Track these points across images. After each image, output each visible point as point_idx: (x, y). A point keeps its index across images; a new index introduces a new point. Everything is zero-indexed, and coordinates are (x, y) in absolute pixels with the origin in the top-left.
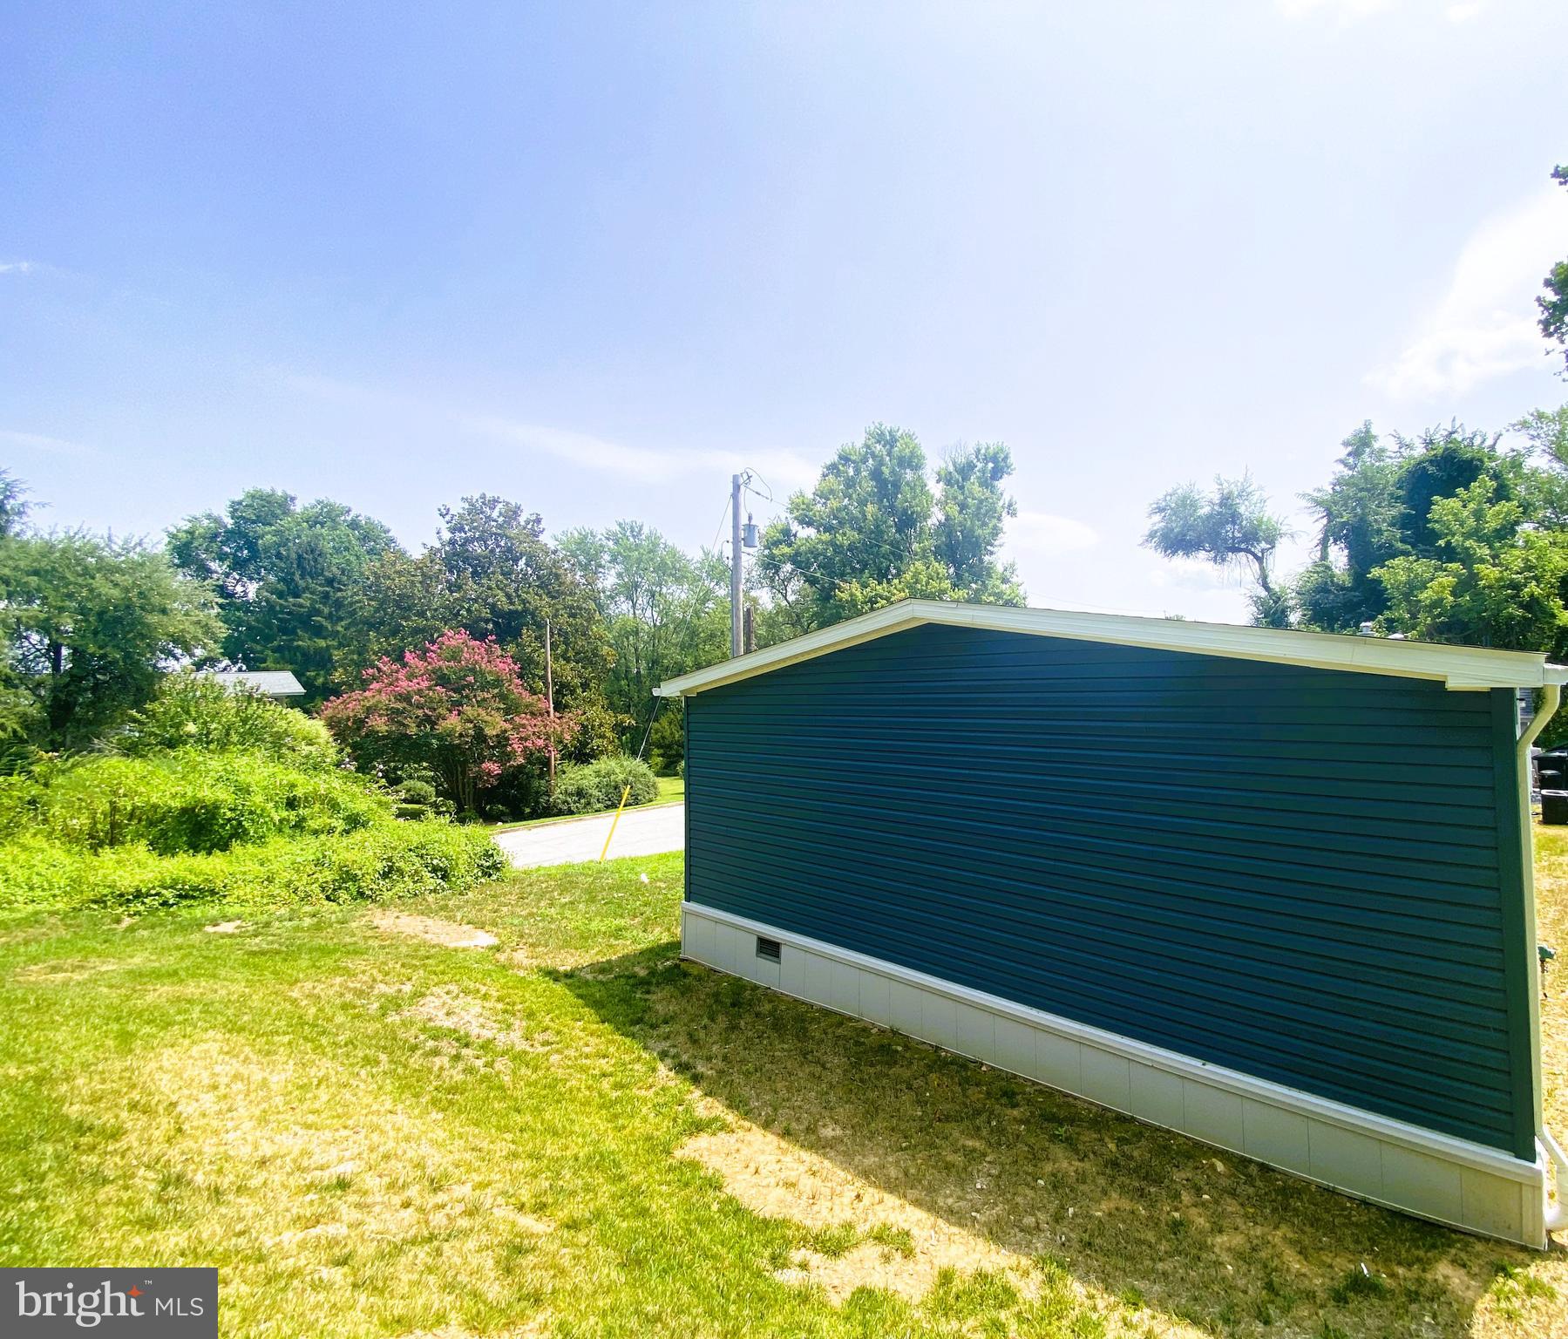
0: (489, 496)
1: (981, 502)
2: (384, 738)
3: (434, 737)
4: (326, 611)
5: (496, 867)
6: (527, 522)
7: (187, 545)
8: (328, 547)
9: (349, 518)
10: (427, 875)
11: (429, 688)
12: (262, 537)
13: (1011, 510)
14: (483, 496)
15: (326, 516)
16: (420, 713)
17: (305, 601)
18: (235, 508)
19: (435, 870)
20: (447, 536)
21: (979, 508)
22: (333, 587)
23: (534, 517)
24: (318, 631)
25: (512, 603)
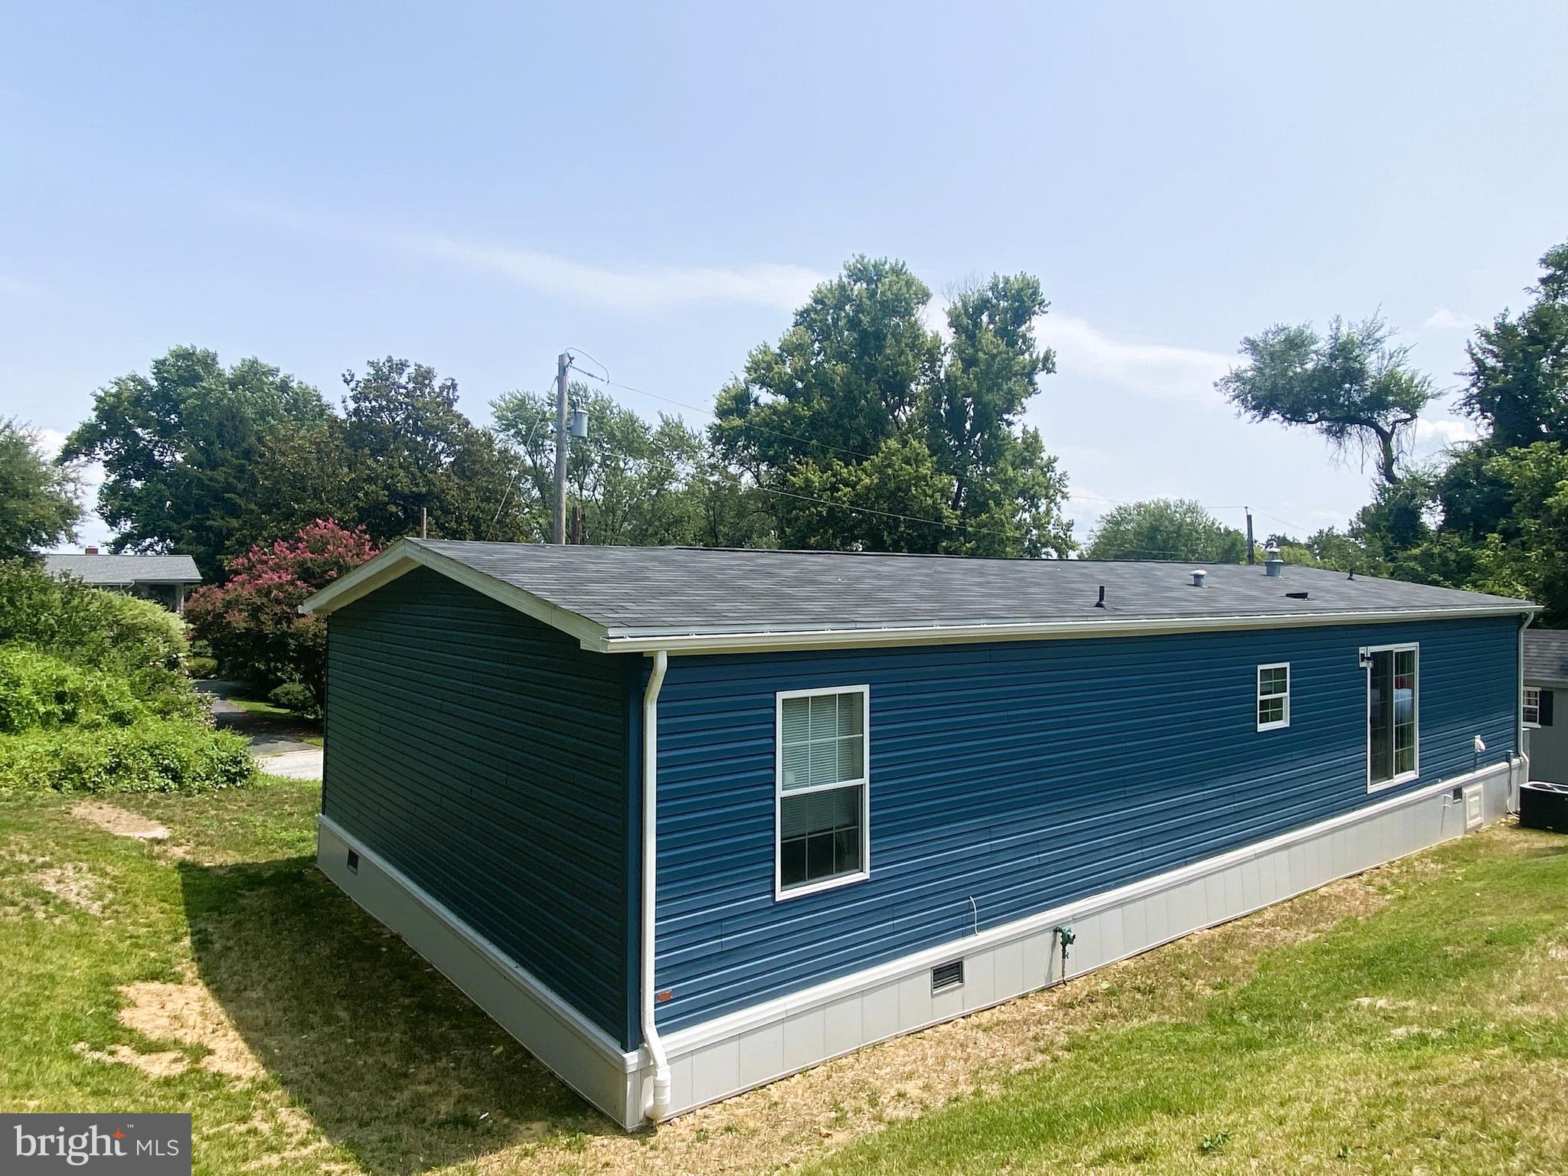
0: (396, 359)
1: (994, 356)
2: (240, 636)
3: (292, 636)
4: (240, 487)
5: (242, 774)
6: (442, 388)
7: (113, 408)
8: (249, 412)
9: (278, 380)
10: (154, 774)
11: (292, 583)
12: (184, 401)
13: (1047, 363)
14: (390, 360)
15: (251, 375)
16: (277, 609)
17: (220, 474)
18: (160, 366)
19: (166, 769)
20: (352, 406)
21: (989, 365)
22: (249, 460)
23: (449, 383)
24: (234, 511)
25: (417, 485)
